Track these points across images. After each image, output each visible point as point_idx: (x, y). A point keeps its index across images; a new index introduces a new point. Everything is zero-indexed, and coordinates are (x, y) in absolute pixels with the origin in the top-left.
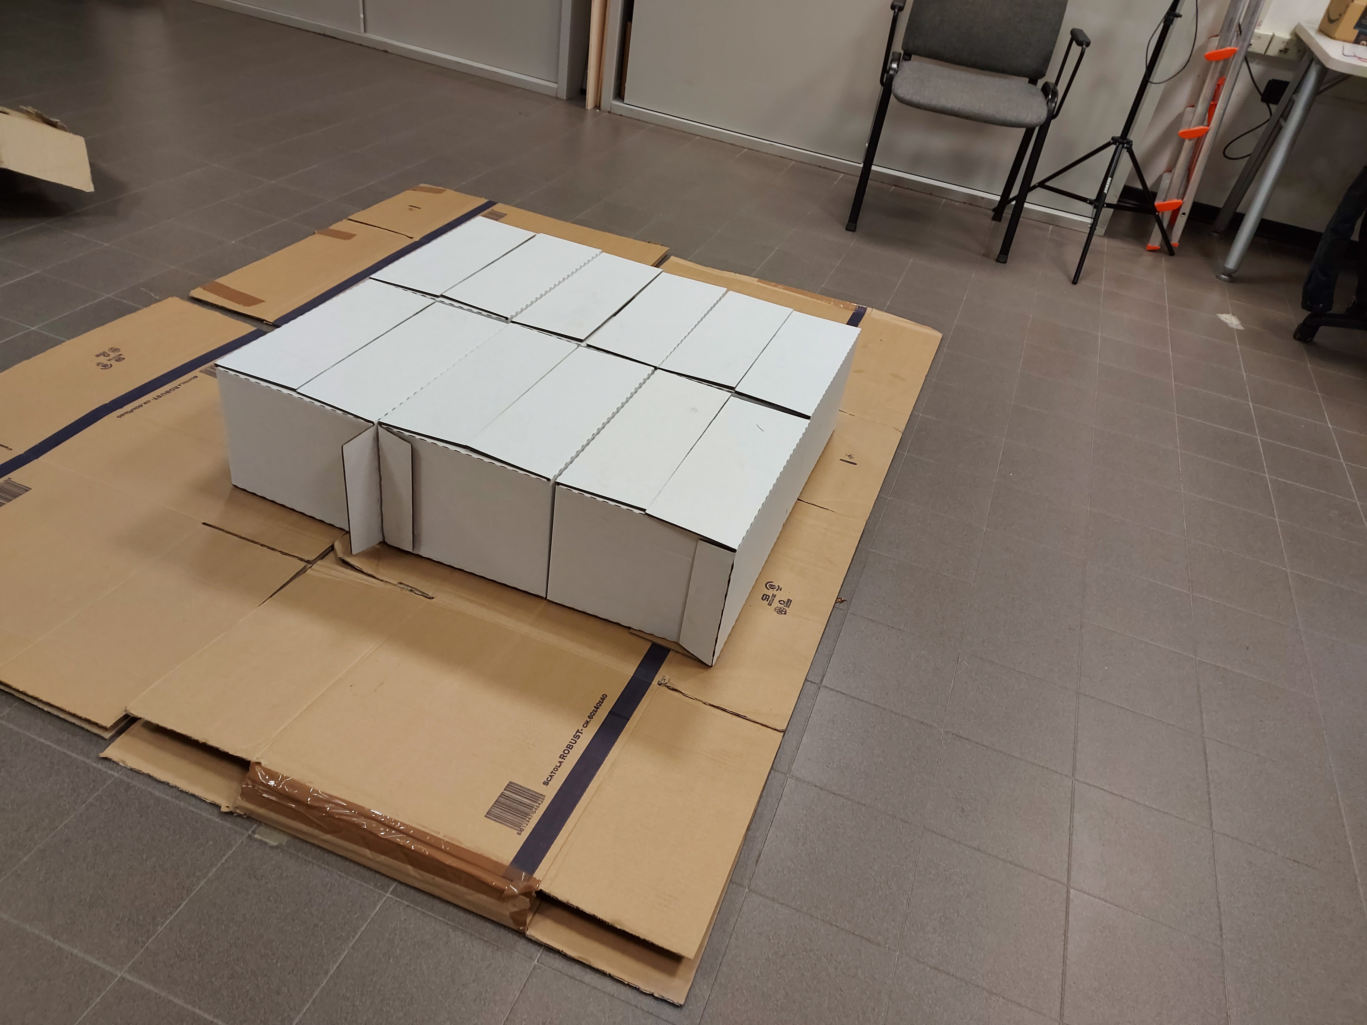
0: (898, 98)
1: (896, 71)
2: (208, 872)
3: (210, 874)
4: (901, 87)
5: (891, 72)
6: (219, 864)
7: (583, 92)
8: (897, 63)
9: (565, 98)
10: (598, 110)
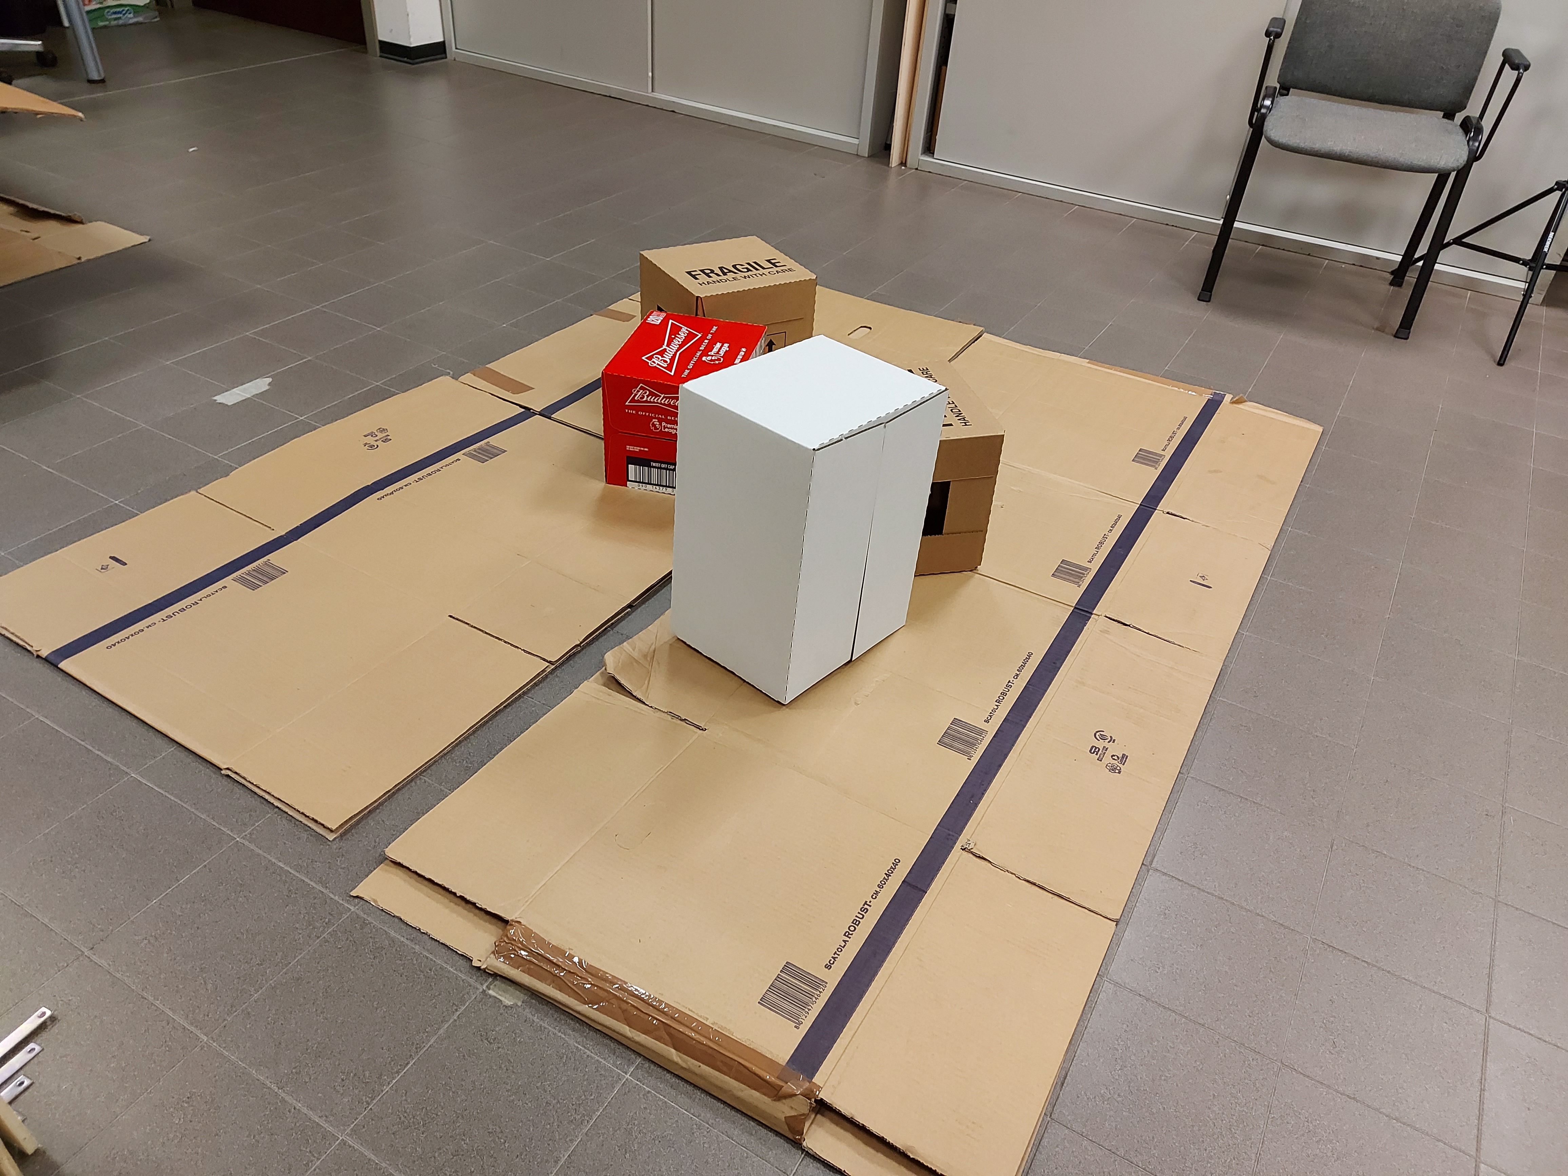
0: (1270, 141)
1: (1269, 109)
2: (439, 1029)
3: (441, 1031)
4: (1274, 128)
5: (1263, 111)
6: (452, 1020)
7: (888, 147)
8: (1271, 99)
9: (867, 156)
10: (903, 168)
